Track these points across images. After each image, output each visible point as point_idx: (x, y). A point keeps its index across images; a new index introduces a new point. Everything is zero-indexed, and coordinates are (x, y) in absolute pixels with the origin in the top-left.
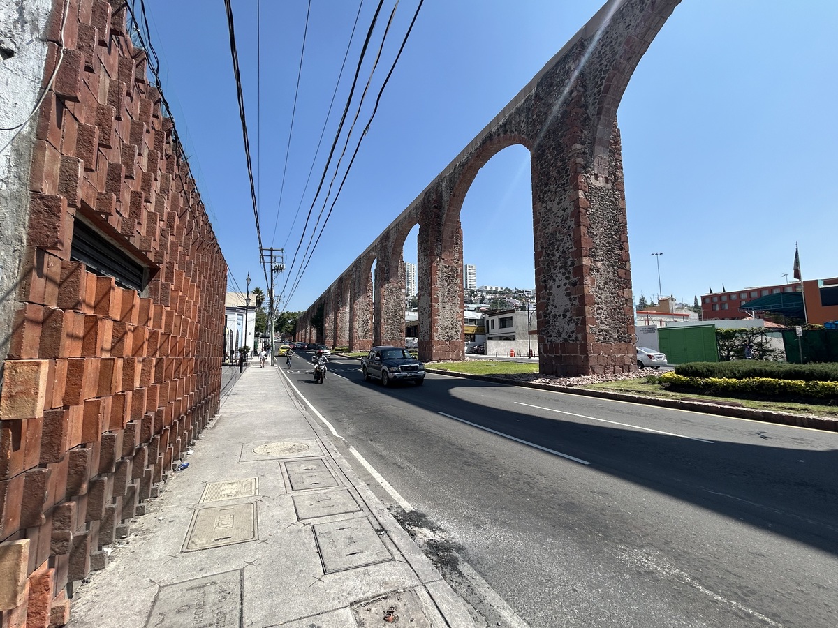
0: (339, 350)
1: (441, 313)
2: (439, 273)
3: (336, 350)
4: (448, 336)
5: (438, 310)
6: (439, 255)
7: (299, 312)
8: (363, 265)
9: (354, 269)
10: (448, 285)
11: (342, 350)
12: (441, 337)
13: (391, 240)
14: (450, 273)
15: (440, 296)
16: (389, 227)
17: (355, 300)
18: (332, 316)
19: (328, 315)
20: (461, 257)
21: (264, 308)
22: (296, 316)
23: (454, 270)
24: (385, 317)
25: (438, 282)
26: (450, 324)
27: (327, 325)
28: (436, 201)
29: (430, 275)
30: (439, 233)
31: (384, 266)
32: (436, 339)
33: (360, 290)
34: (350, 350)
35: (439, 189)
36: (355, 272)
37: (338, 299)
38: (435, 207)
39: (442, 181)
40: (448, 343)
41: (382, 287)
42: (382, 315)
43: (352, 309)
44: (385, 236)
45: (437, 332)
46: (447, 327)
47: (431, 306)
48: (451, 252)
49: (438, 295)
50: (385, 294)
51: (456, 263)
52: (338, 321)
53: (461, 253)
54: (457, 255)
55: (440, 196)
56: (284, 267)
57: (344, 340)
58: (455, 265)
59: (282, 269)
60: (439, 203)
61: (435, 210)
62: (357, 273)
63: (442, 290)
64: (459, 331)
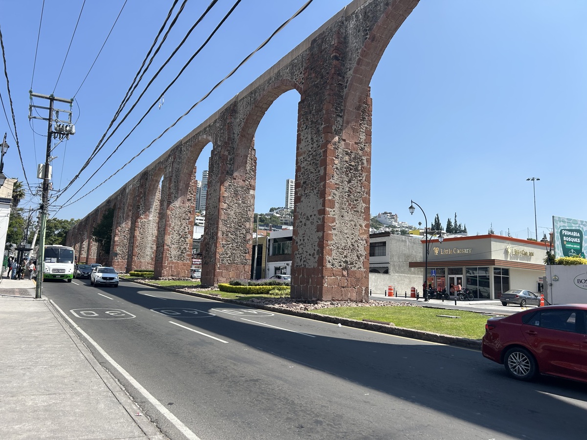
0: (138, 275)
1: (337, 224)
2: (336, 162)
3: (132, 275)
4: (346, 262)
5: (334, 220)
6: (338, 132)
7: (72, 220)
8: (186, 154)
9: (171, 159)
10: (349, 182)
11: (142, 275)
12: (337, 264)
13: (241, 115)
14: (353, 164)
15: (337, 198)
16: (237, 97)
17: (169, 203)
18: (126, 226)
19: (119, 224)
20: (368, 141)
21: (21, 209)
22: (66, 225)
23: (358, 159)
24: (224, 229)
25: (336, 177)
26: (350, 244)
27: (116, 239)
28: (337, 49)
29: (324, 163)
30: (339, 99)
31: (226, 153)
32: (329, 266)
33: (177, 189)
34: (157, 275)
35: (343, 31)
36: (173, 162)
37: (139, 202)
38: (336, 58)
39: (348, 19)
40: (345, 273)
41: (222, 183)
42: (220, 225)
43: (162, 216)
44: (231, 110)
45: (330, 255)
46: (344, 249)
47: (323, 212)
48: (355, 131)
49: (334, 195)
50: (226, 194)
51: (362, 149)
52: (137, 233)
53: (369, 134)
54: (363, 137)
55: (343, 41)
56: (74, 131)
57: (145, 260)
58: (360, 152)
59: (70, 133)
60: (341, 53)
61: (335, 62)
62: (175, 165)
63: (341, 189)
64: (361, 255)
